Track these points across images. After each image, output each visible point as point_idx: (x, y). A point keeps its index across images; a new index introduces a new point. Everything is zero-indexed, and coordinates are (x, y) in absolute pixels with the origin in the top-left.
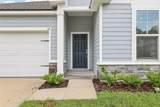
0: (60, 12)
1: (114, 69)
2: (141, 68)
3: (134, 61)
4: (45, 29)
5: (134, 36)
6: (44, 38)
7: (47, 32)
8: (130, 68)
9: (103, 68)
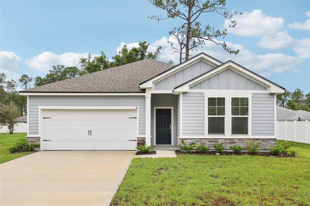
0: (148, 95)
1: (190, 141)
2: (210, 140)
3: (207, 136)
4: (134, 108)
5: (207, 116)
6: (132, 115)
7: (136, 110)
8: (203, 141)
9: (183, 140)
